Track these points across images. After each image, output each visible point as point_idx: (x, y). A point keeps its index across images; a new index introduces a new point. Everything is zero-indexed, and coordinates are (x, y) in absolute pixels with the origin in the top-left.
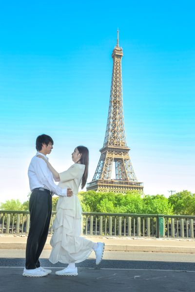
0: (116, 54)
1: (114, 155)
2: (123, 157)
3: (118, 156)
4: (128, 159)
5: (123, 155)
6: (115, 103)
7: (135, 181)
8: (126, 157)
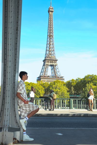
0: (50, 10)
1: (49, 63)
2: (54, 64)
3: (52, 64)
4: (57, 65)
5: (54, 63)
6: (50, 36)
7: (60, 76)
8: (56, 64)
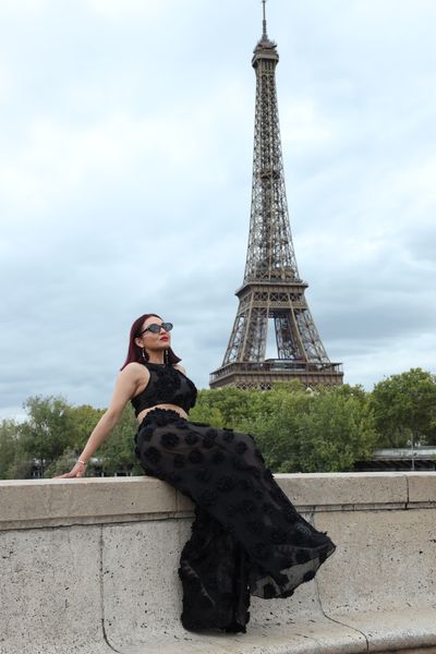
1: (269, 301)
2: (290, 305)
3: (279, 305)
4: (303, 310)
5: (290, 301)
7: (324, 360)
8: (298, 304)
